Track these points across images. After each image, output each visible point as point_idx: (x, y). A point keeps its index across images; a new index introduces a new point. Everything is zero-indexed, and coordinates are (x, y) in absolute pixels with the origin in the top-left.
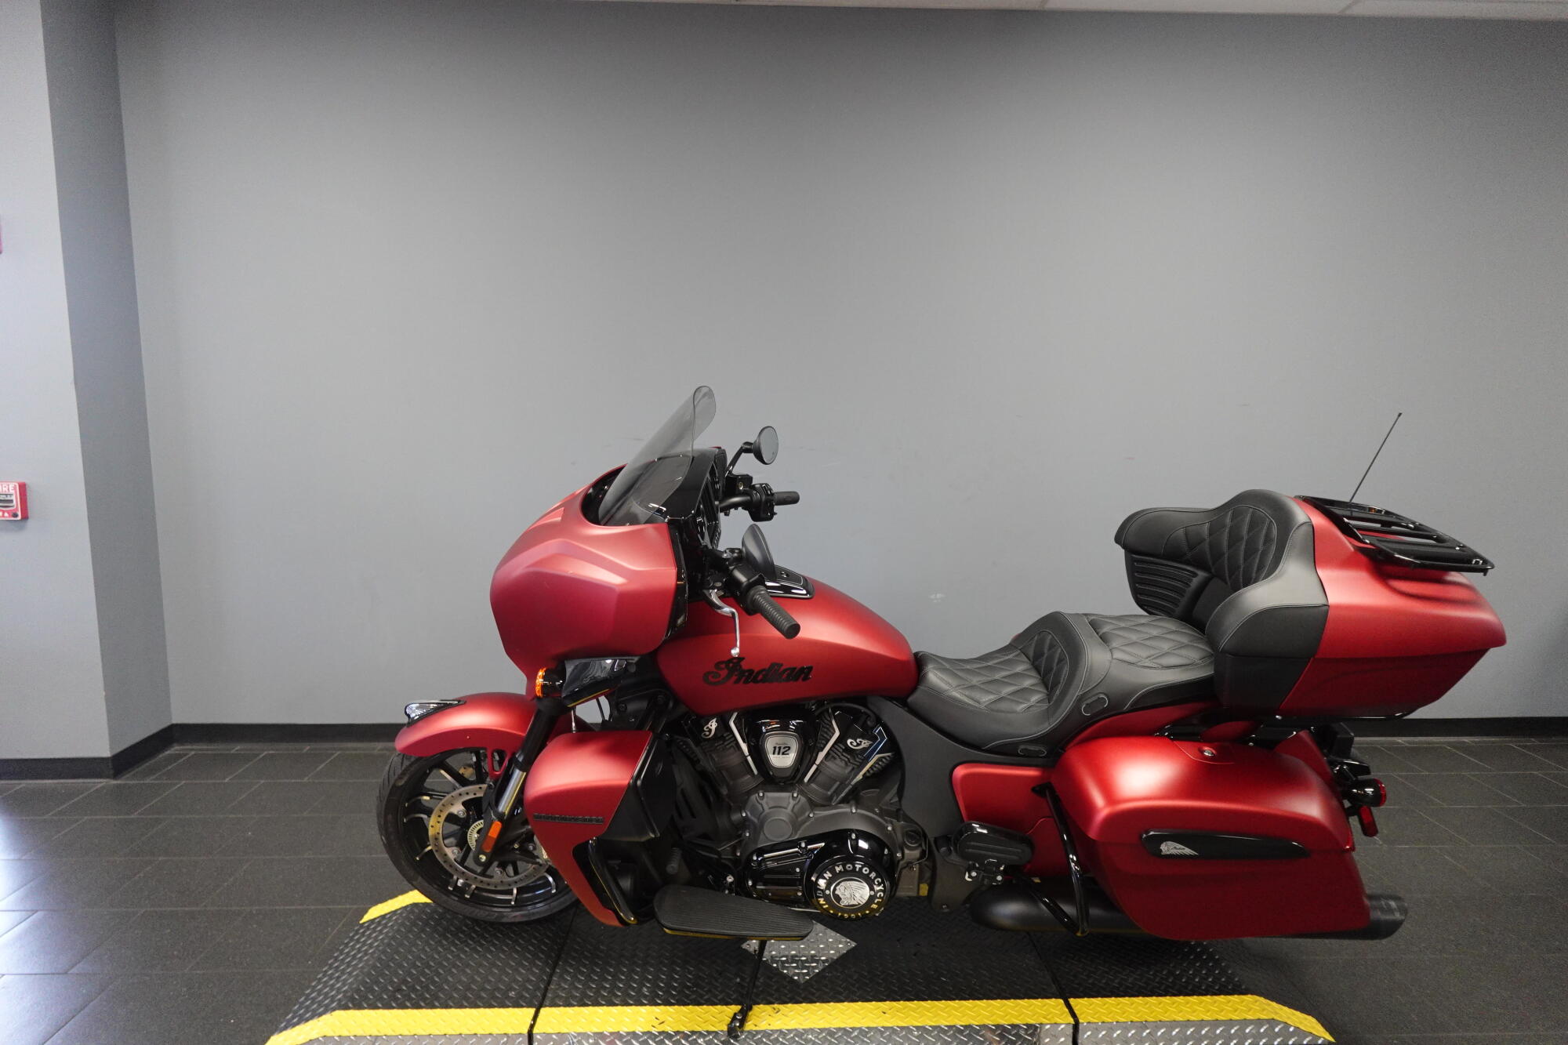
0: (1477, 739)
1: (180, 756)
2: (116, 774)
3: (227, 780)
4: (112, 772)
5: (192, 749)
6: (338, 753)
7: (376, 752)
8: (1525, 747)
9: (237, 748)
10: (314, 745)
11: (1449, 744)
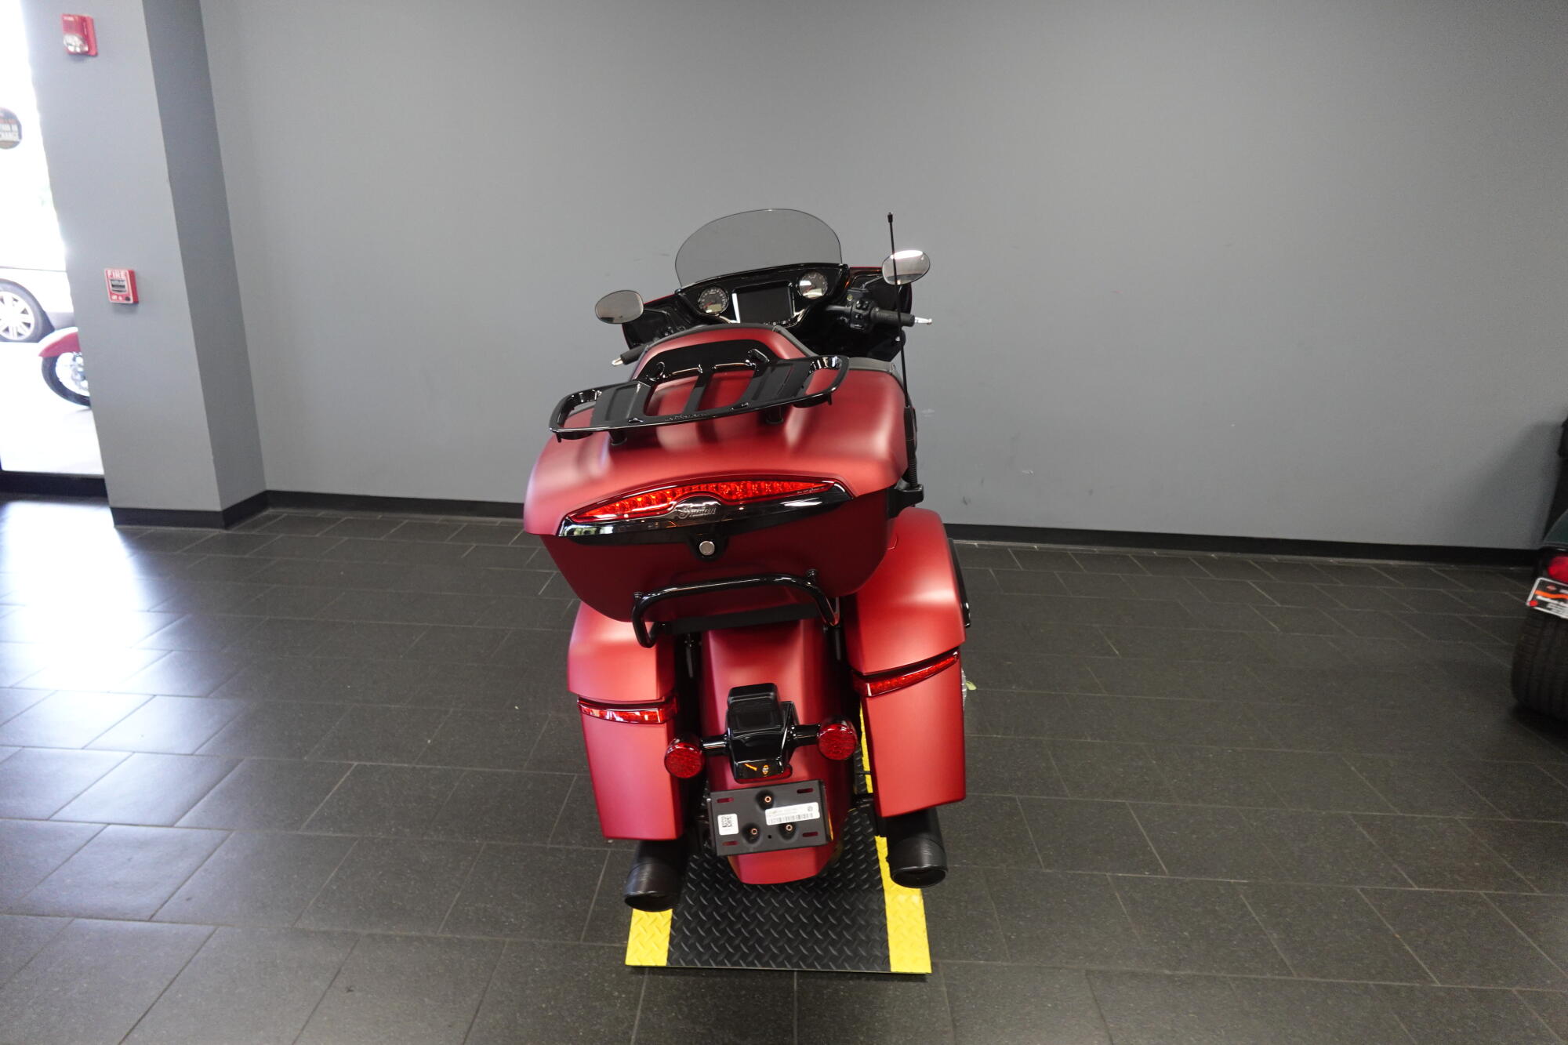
0: (1403, 563)
1: (275, 517)
2: (227, 526)
3: (317, 535)
4: (223, 524)
5: (285, 512)
6: (407, 521)
7: (437, 522)
8: (1444, 571)
9: (322, 513)
10: (387, 515)
11: (1376, 566)
